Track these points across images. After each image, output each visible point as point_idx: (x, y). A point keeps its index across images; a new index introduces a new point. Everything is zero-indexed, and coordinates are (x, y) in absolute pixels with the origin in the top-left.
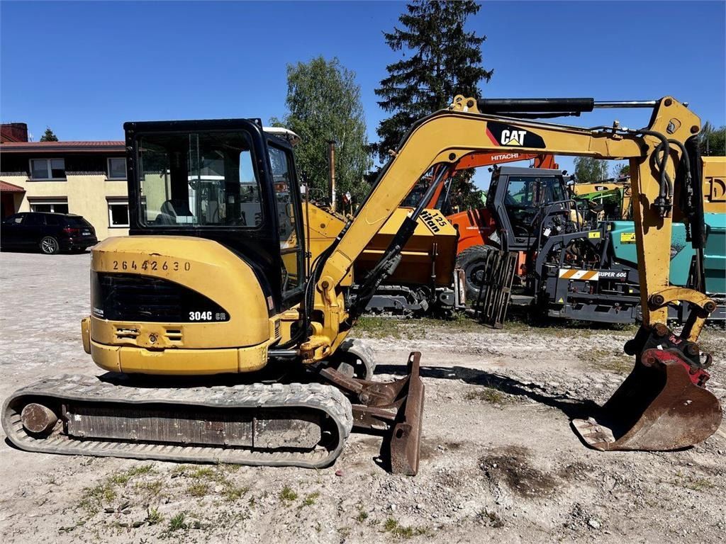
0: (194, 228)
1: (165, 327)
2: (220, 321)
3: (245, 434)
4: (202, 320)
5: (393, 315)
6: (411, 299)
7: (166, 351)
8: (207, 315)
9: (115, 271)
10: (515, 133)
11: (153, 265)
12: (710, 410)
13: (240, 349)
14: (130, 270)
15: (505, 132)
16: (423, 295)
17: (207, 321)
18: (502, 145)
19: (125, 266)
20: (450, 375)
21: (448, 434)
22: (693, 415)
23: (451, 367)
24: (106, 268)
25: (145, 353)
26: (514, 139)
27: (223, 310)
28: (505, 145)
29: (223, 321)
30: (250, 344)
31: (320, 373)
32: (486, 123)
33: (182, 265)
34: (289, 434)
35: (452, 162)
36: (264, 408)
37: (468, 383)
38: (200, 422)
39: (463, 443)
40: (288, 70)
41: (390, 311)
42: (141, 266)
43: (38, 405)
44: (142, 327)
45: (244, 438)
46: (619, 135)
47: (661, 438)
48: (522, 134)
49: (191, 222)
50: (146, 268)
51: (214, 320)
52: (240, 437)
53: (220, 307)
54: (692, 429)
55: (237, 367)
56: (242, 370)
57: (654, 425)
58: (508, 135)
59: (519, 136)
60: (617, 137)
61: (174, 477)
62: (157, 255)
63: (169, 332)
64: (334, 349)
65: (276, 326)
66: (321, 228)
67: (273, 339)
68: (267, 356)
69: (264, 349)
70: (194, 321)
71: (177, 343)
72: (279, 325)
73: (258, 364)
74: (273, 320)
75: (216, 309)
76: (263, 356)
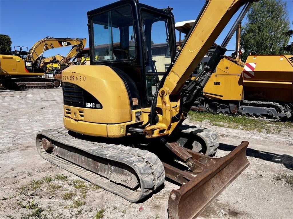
0: (110, 62)
1: (78, 110)
2: (98, 108)
3: (106, 171)
4: (90, 108)
5: (266, 118)
6: (279, 110)
7: (79, 121)
8: (92, 105)
11: (73, 78)
13: (108, 125)
16: (289, 109)
17: (92, 108)
20: (277, 160)
21: (237, 202)
23: (282, 154)
25: (73, 121)
27: (99, 103)
29: (99, 108)
30: (113, 123)
31: (165, 145)
33: (82, 78)
34: (123, 177)
36: (108, 159)
37: (287, 167)
38: (91, 160)
39: (242, 214)
41: (265, 116)
42: (70, 79)
43: (45, 139)
44: (72, 109)
45: (106, 173)
51: (95, 108)
52: (105, 172)
53: (98, 101)
55: (106, 134)
56: (109, 137)
61: (70, 185)
62: (74, 72)
63: (80, 112)
64: (170, 132)
65: (137, 115)
66: (226, 69)
67: (134, 122)
68: (125, 130)
69: (122, 126)
70: (88, 107)
71: (82, 118)
72: (141, 114)
73: (117, 134)
74: (134, 111)
75: (96, 102)
76: (122, 130)
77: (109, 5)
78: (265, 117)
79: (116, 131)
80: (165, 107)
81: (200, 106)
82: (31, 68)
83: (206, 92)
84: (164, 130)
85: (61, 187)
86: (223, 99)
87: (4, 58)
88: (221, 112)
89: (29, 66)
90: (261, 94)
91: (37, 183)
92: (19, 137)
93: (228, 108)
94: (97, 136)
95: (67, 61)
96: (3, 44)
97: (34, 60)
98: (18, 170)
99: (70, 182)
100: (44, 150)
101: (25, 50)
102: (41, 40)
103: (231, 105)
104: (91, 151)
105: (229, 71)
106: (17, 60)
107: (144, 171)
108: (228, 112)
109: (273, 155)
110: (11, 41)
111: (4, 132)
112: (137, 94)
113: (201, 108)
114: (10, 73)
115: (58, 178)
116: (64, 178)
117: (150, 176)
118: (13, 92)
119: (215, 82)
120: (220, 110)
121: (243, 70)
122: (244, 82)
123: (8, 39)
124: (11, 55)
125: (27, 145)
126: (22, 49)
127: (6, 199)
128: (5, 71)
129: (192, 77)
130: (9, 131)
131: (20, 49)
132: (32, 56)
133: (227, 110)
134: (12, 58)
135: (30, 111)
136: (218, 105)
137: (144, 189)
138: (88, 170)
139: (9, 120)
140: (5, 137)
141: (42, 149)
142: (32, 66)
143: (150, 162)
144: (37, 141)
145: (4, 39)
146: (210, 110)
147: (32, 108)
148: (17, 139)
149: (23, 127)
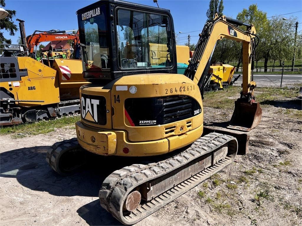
8: (198, 111)
9: (166, 95)
11: (184, 89)
14: (174, 93)
15: (231, 30)
19: (171, 92)
22: (259, 115)
24: (160, 93)
26: (232, 33)
28: (231, 35)
32: (228, 26)
33: (193, 87)
34: (221, 154)
35: (221, 39)
38: (197, 163)
42: (179, 90)
44: (178, 124)
45: (209, 163)
48: (234, 31)
49: (144, 66)
50: (181, 91)
51: (199, 113)
53: (200, 106)
54: (259, 119)
62: (184, 83)
63: (187, 123)
66: (39, 72)
70: (195, 115)
71: (190, 128)
78: (77, 113)
90: (69, 94)
93: (46, 112)
103: (50, 109)
105: (43, 74)
108: (46, 117)
113: (14, 121)
119: (29, 87)
133: (45, 115)
136: (37, 112)
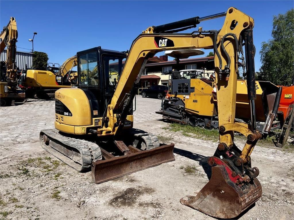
1: (61, 116)
3: (72, 155)
4: (66, 115)
7: (61, 124)
10: (163, 40)
12: (234, 201)
13: (75, 127)
15: (160, 41)
17: (67, 115)
18: (159, 47)
22: (225, 200)
25: (59, 124)
26: (163, 43)
27: (71, 113)
28: (161, 47)
29: (71, 116)
30: (78, 125)
32: (154, 37)
33: (63, 97)
35: (144, 57)
40: (274, 19)
43: (45, 135)
46: (202, 35)
47: (208, 208)
48: (166, 40)
50: (58, 97)
51: (69, 116)
54: (225, 209)
55: (74, 132)
56: (76, 134)
57: (205, 199)
58: (161, 42)
59: (165, 41)
60: (202, 36)
61: (51, 162)
62: (60, 93)
63: (62, 118)
64: (115, 133)
65: (96, 121)
66: (202, 90)
67: (93, 126)
68: (86, 130)
69: (83, 128)
70: (65, 115)
71: (62, 122)
72: (99, 121)
73: (80, 133)
74: (94, 119)
75: (69, 112)
76: (83, 130)
77: (89, 49)
79: (80, 130)
80: (110, 117)
81: (183, 120)
82: (60, 81)
83: (187, 108)
84: (111, 132)
85: (45, 163)
86: (199, 114)
87: (39, 73)
88: (199, 125)
89: (59, 80)
91: (32, 160)
92: (33, 135)
93: (204, 122)
94: (69, 133)
95: (92, 75)
96: (41, 60)
97: (64, 74)
98: (25, 153)
99: (51, 161)
100: (44, 143)
101: (56, 66)
102: (70, 58)
103: (206, 120)
104: (64, 142)
105: (205, 91)
106: (50, 75)
107: (85, 153)
108: (204, 125)
109: (200, 156)
110: (48, 57)
111: (25, 131)
112: (98, 108)
114: (43, 85)
115: (46, 159)
116: (50, 159)
117: (89, 156)
118: (44, 101)
119: (194, 100)
120: (199, 123)
121: (212, 91)
122: (214, 101)
123: (46, 56)
124: (46, 70)
125: (36, 140)
126: (54, 66)
127: (12, 166)
128: (39, 84)
129: (177, 95)
130: (29, 131)
131: (53, 66)
132: (63, 71)
134: (46, 73)
135: (50, 117)
136: (196, 119)
137: (84, 163)
138: (65, 155)
139: (32, 123)
140: (24, 135)
141: (43, 142)
142: (61, 80)
143: (91, 149)
144: (40, 137)
145: (42, 56)
146: (190, 123)
147: (51, 115)
148: (32, 136)
149: (39, 128)
